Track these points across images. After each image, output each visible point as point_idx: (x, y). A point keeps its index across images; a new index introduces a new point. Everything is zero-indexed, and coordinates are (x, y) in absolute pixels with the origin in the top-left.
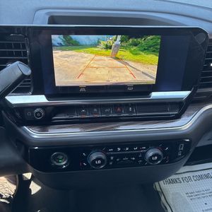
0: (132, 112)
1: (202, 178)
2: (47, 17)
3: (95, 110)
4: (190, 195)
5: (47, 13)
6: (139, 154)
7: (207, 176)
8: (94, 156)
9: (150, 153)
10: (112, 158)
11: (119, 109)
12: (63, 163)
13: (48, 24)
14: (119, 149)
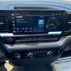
0: (42, 39)
1: (67, 62)
3: (30, 38)
4: (63, 68)
5: (14, 6)
6: (45, 53)
7: (68, 61)
8: (29, 54)
9: (49, 53)
10: (36, 55)
11: (38, 38)
12: (19, 57)
13: (14, 9)
14: (38, 52)
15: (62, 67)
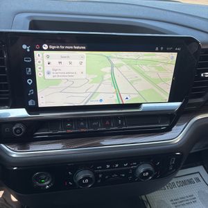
0: (122, 125)
2: (28, 22)
3: (82, 124)
5: (28, 18)
6: (129, 170)
8: (81, 175)
9: (141, 170)
10: (100, 176)
11: (107, 123)
12: (47, 184)
13: (30, 29)
14: (108, 166)
15: (172, 200)
